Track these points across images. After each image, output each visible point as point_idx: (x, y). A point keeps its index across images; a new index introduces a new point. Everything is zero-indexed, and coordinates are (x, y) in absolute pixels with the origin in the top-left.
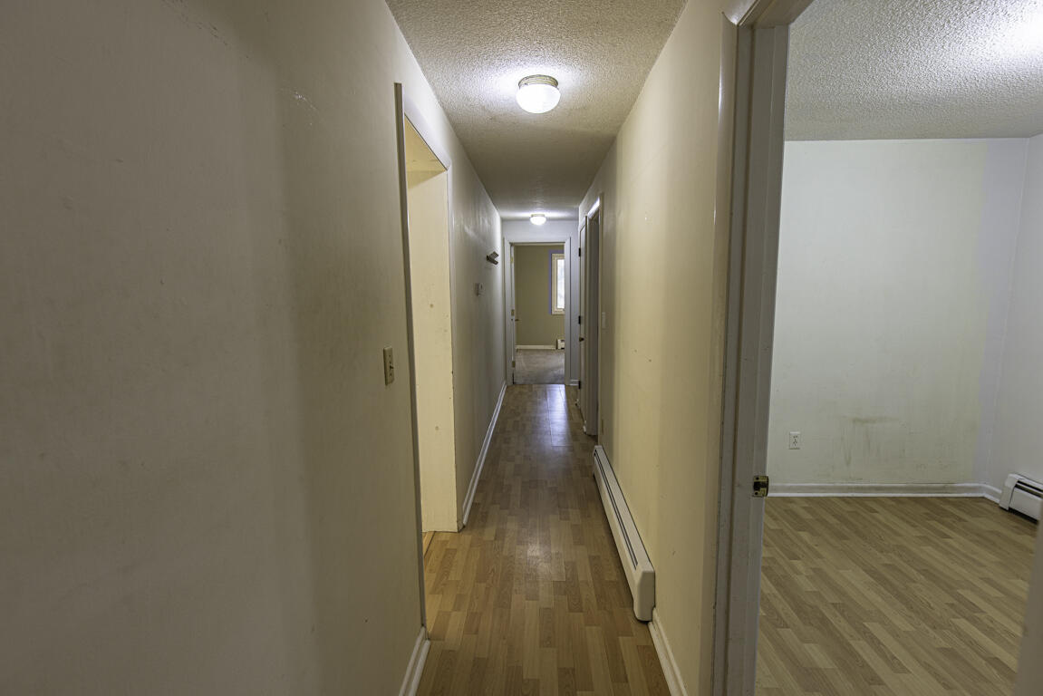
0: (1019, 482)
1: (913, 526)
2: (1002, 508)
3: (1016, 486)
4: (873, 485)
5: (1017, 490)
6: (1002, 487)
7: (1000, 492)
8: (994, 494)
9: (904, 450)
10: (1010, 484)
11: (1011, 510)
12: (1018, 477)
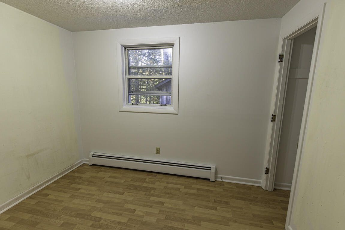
0: (93, 155)
1: (66, 192)
2: (90, 165)
3: (93, 156)
4: (44, 181)
5: (93, 157)
6: (89, 158)
7: (88, 159)
8: (87, 161)
9: (54, 160)
10: (91, 156)
11: (93, 165)
12: (92, 153)
